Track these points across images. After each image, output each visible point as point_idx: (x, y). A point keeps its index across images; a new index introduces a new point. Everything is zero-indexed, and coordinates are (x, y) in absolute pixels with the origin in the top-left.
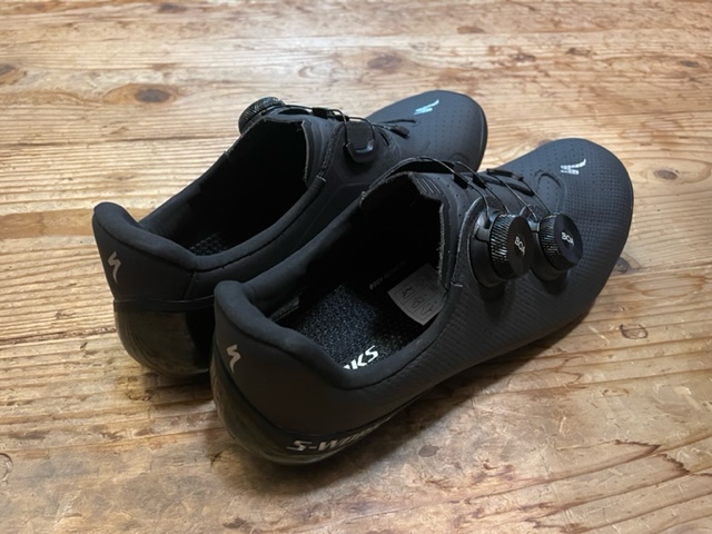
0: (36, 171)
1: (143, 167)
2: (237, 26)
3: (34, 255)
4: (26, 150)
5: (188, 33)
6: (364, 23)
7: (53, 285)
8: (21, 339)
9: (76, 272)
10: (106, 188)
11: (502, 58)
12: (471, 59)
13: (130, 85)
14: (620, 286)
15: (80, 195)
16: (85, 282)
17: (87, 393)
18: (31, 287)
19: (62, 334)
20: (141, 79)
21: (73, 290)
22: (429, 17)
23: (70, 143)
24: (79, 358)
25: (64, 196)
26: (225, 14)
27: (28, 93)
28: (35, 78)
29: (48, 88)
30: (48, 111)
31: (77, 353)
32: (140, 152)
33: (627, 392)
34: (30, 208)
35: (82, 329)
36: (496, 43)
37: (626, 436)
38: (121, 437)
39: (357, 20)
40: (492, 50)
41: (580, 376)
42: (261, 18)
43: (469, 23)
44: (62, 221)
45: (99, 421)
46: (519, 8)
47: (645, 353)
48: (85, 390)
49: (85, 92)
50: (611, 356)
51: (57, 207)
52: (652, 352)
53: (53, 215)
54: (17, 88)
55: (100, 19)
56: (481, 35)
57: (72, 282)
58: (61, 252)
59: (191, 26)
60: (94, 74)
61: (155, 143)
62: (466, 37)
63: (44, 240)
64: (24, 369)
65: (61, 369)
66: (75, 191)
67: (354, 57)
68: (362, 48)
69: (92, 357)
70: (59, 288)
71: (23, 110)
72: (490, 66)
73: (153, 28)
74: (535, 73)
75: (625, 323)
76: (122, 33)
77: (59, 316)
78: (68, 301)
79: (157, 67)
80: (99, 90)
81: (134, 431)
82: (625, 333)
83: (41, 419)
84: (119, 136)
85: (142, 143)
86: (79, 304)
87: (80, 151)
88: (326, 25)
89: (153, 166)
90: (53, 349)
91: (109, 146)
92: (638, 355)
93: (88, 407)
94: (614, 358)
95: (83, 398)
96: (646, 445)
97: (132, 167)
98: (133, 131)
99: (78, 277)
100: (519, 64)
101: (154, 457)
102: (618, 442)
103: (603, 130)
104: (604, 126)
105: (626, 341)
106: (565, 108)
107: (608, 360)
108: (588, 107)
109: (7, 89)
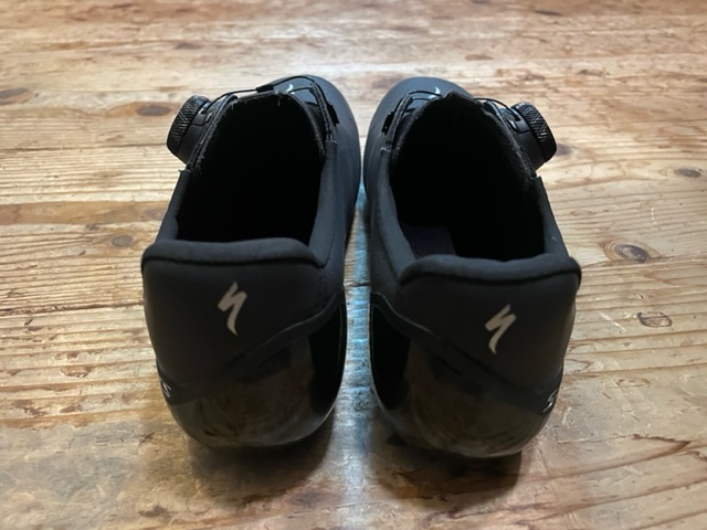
0: (25, 170)
1: (132, 167)
2: (247, 58)
4: (20, 153)
5: (199, 64)
6: (372, 54)
7: (13, 267)
9: (40, 255)
10: (90, 184)
11: (510, 79)
12: (477, 80)
13: (135, 103)
14: (638, 274)
15: (62, 190)
16: (47, 264)
17: (19, 367)
19: (9, 311)
20: (146, 98)
21: (32, 271)
22: (437, 49)
23: (64, 149)
24: (21, 334)
25: (46, 191)
26: (238, 50)
27: (36, 110)
28: (45, 98)
29: (56, 106)
30: (50, 124)
31: (20, 328)
32: (131, 155)
33: (648, 382)
34: (9, 201)
35: (30, 307)
36: (504, 67)
37: (647, 429)
38: (45, 413)
39: (365, 52)
40: (500, 73)
41: (589, 364)
42: (271, 52)
43: (478, 52)
44: (38, 212)
45: (24, 396)
46: (529, 41)
47: (668, 341)
48: (18, 364)
49: (90, 109)
50: (627, 344)
51: (36, 200)
52: (678, 341)
53: (31, 206)
54: (26, 105)
55: (120, 54)
56: (489, 61)
57: (33, 264)
58: (30, 238)
59: (204, 59)
60: (102, 95)
61: (147, 148)
62: (474, 63)
63: (15, 227)
66: (59, 186)
67: (358, 80)
68: (368, 73)
69: (33, 333)
70: (19, 269)
71: (27, 123)
72: (497, 85)
73: (167, 60)
74: (544, 90)
75: (643, 311)
76: (137, 64)
77: (9, 295)
78: (24, 281)
79: (163, 90)
80: (104, 107)
81: (60, 408)
82: (643, 321)
84: (115, 142)
85: (134, 148)
86: (34, 284)
87: (73, 154)
88: (334, 56)
89: (141, 166)
91: (101, 150)
92: (660, 343)
94: (631, 347)
95: (14, 373)
96: (671, 440)
97: (120, 167)
98: (129, 137)
99: (40, 260)
100: (527, 83)
101: (75, 435)
102: (637, 437)
103: (616, 135)
104: (618, 131)
105: (645, 329)
106: (575, 117)
107: (623, 348)
108: (601, 115)
109: (17, 106)
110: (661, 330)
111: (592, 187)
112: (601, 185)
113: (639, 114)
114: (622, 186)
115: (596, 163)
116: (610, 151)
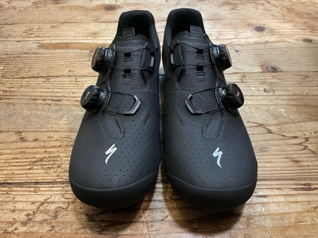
0: (68, 30)
1: (103, 30)
3: (64, 54)
4: (66, 24)
7: (69, 63)
8: (58, 76)
9: (77, 60)
10: (89, 37)
13: (103, 5)
15: (81, 38)
16: (79, 63)
18: (62, 63)
19: (70, 76)
20: (107, 3)
21: (75, 65)
23: (80, 23)
24: (74, 83)
25: (76, 38)
27: (68, 7)
29: (75, 5)
30: (74, 12)
31: (73, 81)
32: (103, 26)
34: (65, 41)
35: (76, 75)
37: (252, 120)
44: (74, 46)
47: (271, 98)
48: (74, 91)
49: (88, 7)
51: (73, 41)
52: (274, 97)
53: (72, 43)
54: (65, 5)
57: (75, 62)
60: (91, 1)
61: (108, 23)
63: (68, 50)
64: (57, 84)
65: (68, 85)
66: (80, 37)
69: (78, 83)
70: (71, 64)
71: (66, 12)
75: (266, 88)
77: (69, 71)
78: (73, 67)
80: (92, 6)
82: (265, 91)
83: (61, 97)
84: (97, 20)
85: (103, 24)
86: (76, 69)
87: (83, 25)
89: (106, 30)
90: (67, 80)
91: (93, 24)
92: (268, 98)
93: (74, 95)
95: (74, 93)
96: (258, 124)
97: (99, 31)
98: (102, 19)
99: (77, 61)
102: (248, 122)
103: (286, 24)
104: (287, 22)
105: (265, 93)
106: (272, 15)
107: (255, 98)
108: (283, 15)
109: (62, 5)
110: (270, 94)
111: (267, 45)
112: (271, 44)
113: (299, 15)
114: (279, 45)
115: (273, 35)
116: (280, 30)
